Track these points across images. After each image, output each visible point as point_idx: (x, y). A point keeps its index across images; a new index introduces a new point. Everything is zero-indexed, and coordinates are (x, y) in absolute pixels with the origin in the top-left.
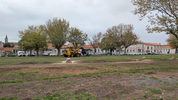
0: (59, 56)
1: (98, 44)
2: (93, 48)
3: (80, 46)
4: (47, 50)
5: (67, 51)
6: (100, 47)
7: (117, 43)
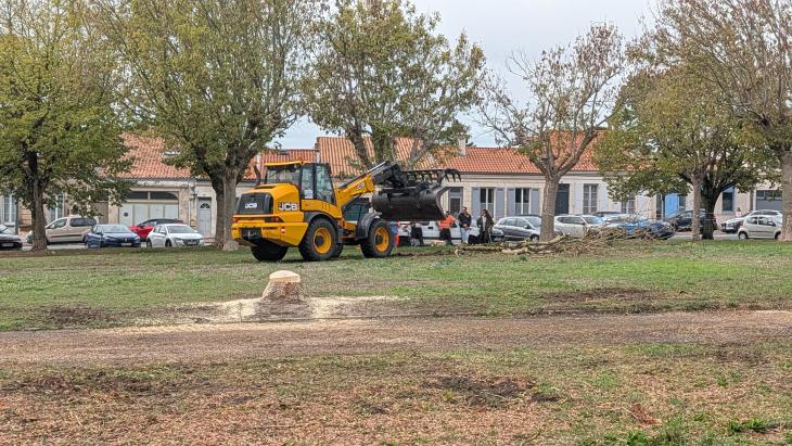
0: (226, 247)
1: (579, 140)
2: (534, 169)
3: (415, 153)
4: (127, 192)
5: (267, 204)
6: (604, 168)
7: (765, 122)
